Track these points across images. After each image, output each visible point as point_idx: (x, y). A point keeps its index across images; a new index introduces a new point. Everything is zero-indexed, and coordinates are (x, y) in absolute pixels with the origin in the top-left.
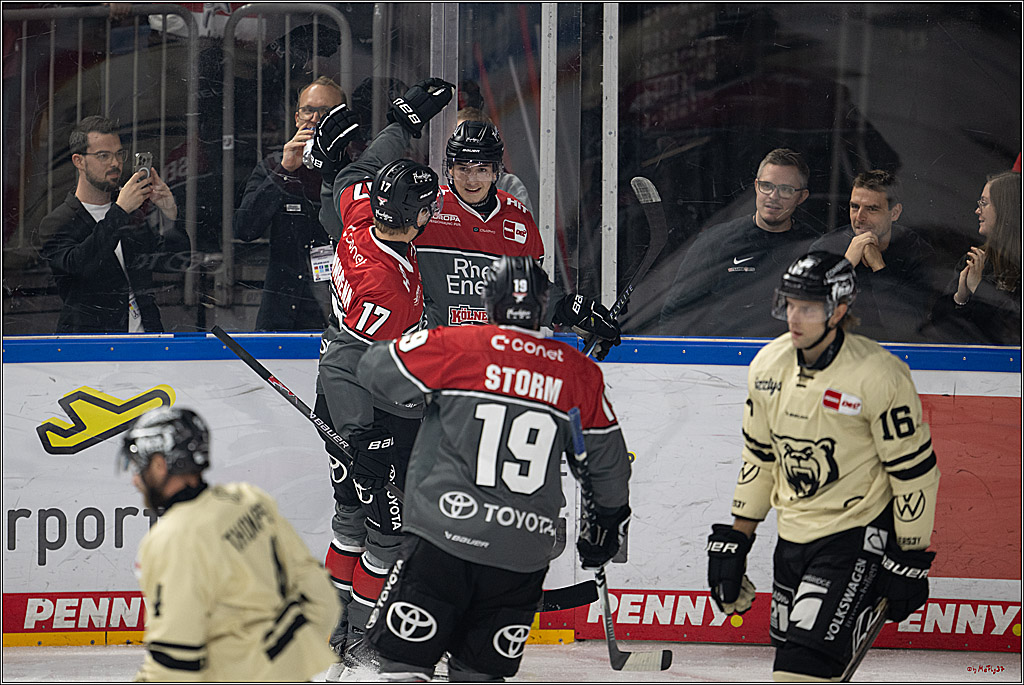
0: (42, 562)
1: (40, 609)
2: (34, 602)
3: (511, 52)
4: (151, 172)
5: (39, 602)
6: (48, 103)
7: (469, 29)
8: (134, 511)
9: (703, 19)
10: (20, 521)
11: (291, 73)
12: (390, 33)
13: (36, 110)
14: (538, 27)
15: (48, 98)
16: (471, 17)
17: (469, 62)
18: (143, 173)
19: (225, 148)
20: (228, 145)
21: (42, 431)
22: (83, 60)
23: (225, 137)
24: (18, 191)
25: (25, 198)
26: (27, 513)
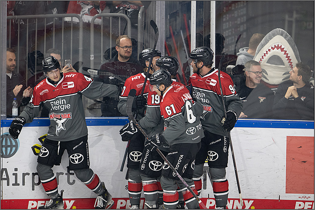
0: (33, 189)
1: (33, 204)
2: (31, 202)
3: (181, 29)
4: (70, 66)
5: (32, 202)
6: (35, 45)
7: (168, 21)
8: (62, 174)
9: (242, 18)
10: (26, 176)
11: (112, 35)
12: (143, 23)
13: (31, 47)
14: (190, 21)
15: (35, 43)
16: (169, 18)
17: (168, 32)
18: (68, 66)
19: (91, 59)
20: (92, 58)
21: (33, 148)
22: (46, 31)
23: (91, 55)
24: (26, 72)
25: (28, 75)
26: (28, 174)
